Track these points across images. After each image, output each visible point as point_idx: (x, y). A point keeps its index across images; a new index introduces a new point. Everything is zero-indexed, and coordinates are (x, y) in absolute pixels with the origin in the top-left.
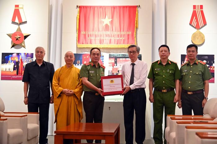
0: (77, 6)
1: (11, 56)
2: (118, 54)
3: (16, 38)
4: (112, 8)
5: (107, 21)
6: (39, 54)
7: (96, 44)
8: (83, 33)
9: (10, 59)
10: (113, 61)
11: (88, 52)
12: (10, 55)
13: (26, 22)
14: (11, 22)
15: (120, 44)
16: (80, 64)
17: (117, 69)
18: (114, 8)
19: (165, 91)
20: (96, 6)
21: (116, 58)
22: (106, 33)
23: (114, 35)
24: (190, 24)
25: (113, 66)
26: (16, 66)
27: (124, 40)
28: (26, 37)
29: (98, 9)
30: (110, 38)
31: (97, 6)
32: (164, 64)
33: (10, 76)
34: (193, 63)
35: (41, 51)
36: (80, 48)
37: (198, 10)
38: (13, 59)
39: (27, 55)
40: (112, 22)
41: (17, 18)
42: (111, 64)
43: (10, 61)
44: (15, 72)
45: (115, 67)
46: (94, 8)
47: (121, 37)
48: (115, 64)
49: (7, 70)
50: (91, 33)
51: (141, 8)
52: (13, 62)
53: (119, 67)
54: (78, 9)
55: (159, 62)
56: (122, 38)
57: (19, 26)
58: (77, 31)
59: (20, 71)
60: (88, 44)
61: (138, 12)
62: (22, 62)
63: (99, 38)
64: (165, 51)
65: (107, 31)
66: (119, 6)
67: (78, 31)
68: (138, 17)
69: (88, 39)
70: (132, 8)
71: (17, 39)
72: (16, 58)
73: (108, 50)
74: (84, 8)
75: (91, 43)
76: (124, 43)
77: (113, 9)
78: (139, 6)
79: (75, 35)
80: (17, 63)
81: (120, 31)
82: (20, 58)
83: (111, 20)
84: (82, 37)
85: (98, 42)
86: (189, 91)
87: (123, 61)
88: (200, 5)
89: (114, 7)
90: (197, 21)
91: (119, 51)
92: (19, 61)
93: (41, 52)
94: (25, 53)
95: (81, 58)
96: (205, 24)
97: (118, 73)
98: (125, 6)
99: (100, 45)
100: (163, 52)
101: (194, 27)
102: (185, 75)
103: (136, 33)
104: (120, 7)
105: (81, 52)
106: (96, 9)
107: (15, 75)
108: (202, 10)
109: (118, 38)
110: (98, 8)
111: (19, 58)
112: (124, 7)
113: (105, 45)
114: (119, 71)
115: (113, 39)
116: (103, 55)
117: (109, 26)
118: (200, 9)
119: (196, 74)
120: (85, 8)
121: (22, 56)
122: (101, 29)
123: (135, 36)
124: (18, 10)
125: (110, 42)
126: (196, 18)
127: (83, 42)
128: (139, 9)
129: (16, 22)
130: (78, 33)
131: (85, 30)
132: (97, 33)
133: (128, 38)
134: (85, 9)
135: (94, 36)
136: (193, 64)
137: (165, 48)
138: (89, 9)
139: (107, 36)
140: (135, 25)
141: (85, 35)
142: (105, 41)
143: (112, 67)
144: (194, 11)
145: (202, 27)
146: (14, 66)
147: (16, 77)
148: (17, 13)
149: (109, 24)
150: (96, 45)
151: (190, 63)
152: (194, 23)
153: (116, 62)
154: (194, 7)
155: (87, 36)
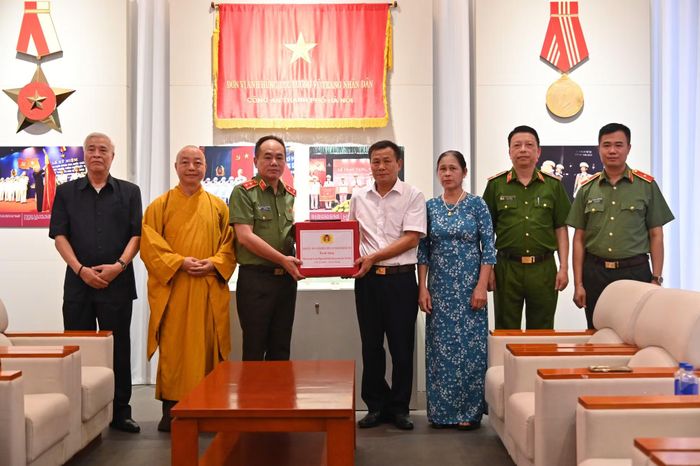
0: (213, 6)
1: (19, 156)
2: (337, 145)
3: (30, 101)
4: (315, 10)
5: (302, 49)
6: (97, 154)
7: (269, 117)
8: (230, 84)
9: (16, 164)
10: (321, 166)
11: (248, 141)
12: (16, 154)
13: (59, 54)
14: (15, 52)
15: (341, 117)
16: (224, 178)
17: (333, 189)
18: (322, 11)
19: (529, 260)
20: (268, 6)
21: (330, 159)
22: (300, 86)
23: (322, 91)
24: (543, 58)
25: (322, 181)
26: (33, 187)
27: (353, 106)
28: (61, 98)
29: (275, 13)
30: (311, 100)
31: (273, 6)
32: (525, 181)
33: (19, 216)
34: (619, 178)
35: (102, 144)
36: (224, 131)
37: (564, 17)
38: (23, 164)
39: (66, 153)
40: (316, 53)
41: (31, 40)
42: (314, 177)
43: (16, 171)
44: (33, 203)
45: (326, 184)
46: (263, 11)
47: (343, 96)
48: (329, 176)
49: (9, 198)
50: (255, 84)
51: (400, 11)
52: (24, 173)
53: (340, 183)
54: (216, 14)
55: (509, 177)
56: (348, 101)
57: (39, 64)
58: (213, 79)
59: (46, 202)
60: (246, 117)
61: (392, 23)
62: (52, 174)
63: (278, 100)
64: (528, 145)
65: (302, 78)
66: (336, 5)
67: (216, 81)
68: (391, 37)
69: (247, 103)
70: (374, 12)
71: (35, 106)
72: (32, 163)
73: (305, 133)
74: (232, 10)
75: (256, 116)
76: (352, 114)
77: (318, 13)
78: (396, 5)
79: (208, 92)
80: (36, 178)
81: (341, 78)
82: (47, 162)
83: (313, 45)
84: (228, 98)
85: (276, 110)
86: (610, 261)
87: (350, 166)
88: (571, 3)
89: (322, 9)
90: (562, 48)
91: (340, 136)
92: (42, 171)
93: (103, 150)
94: (60, 148)
95: (228, 160)
96: (585, 57)
97: (336, 201)
98: (353, 5)
99: (281, 119)
100: (523, 148)
101: (552, 65)
102: (595, 212)
103: (388, 84)
104: (339, 7)
105: (227, 142)
106: (269, 14)
107: (32, 213)
108: (575, 15)
109: (336, 100)
110: (273, 10)
111: (42, 162)
112: (350, 7)
113: (298, 119)
114: (341, 197)
115: (319, 101)
116: (291, 149)
117: (307, 64)
118: (571, 13)
119: (630, 210)
120: (235, 9)
121: (53, 154)
122: (284, 74)
123: (384, 93)
124: (35, 16)
125: (312, 113)
126: (560, 41)
127: (232, 111)
128: (393, 13)
129: (29, 52)
130: (216, 85)
131: (238, 78)
132: (272, 85)
133: (365, 101)
134: (236, 13)
135: (265, 92)
136: (619, 182)
137: (527, 136)
138: (246, 15)
139: (302, 93)
140: (383, 61)
141: (238, 91)
142: (296, 109)
143: (318, 185)
144: (552, 18)
145: (575, 67)
146: (29, 186)
147: (37, 218)
148: (31, 26)
149: (308, 59)
150: (271, 120)
151: (609, 178)
152: (554, 55)
153: (330, 171)
154: (554, 7)
155: (243, 94)
